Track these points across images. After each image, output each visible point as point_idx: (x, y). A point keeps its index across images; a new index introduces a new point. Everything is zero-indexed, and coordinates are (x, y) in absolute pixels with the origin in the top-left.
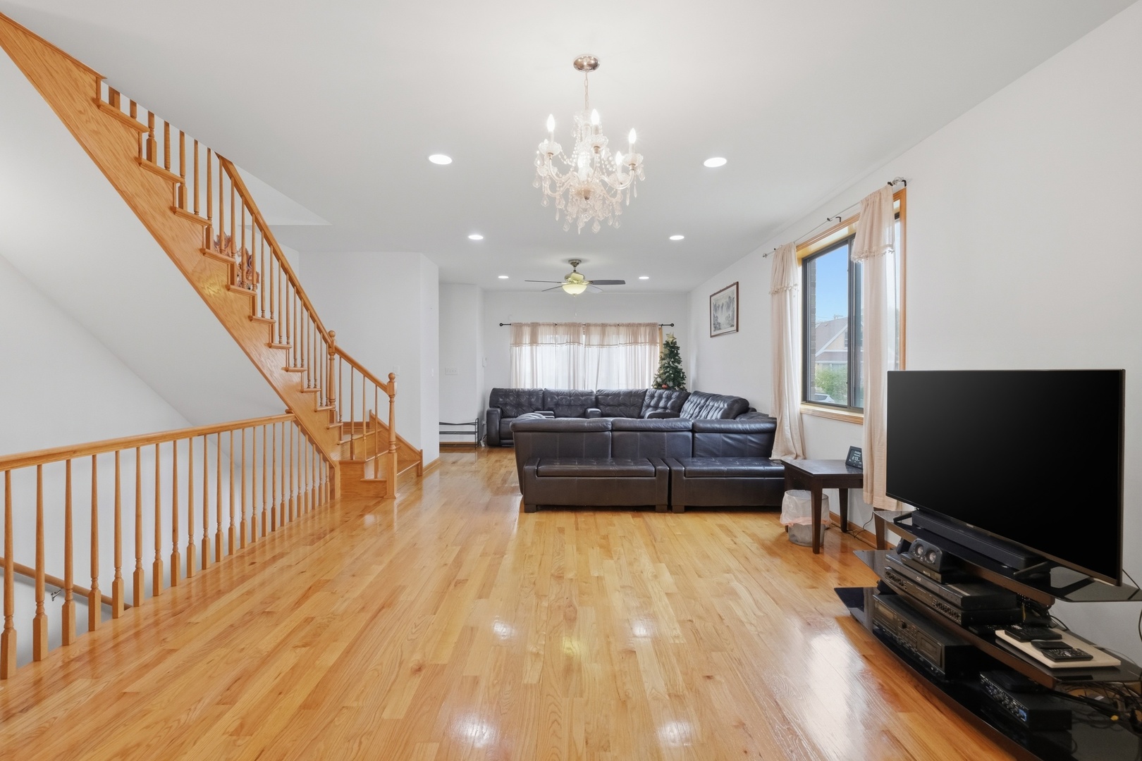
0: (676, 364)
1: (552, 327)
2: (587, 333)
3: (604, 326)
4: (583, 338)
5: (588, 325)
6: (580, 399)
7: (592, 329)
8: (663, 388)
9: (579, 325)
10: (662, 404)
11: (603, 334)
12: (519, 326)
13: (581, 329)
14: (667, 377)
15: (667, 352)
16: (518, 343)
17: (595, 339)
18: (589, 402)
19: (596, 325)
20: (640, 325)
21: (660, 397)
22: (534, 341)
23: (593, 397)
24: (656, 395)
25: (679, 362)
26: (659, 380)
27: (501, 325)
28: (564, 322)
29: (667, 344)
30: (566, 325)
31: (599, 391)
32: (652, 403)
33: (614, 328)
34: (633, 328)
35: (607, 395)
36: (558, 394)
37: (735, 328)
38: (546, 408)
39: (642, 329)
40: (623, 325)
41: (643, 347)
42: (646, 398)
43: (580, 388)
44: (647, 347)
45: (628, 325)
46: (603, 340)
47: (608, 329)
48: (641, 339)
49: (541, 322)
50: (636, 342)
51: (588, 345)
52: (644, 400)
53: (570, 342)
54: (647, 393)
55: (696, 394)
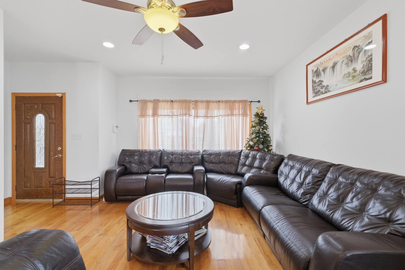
0: (265, 130)
1: (169, 103)
2: (196, 108)
3: (208, 102)
4: (193, 112)
5: (196, 102)
6: (189, 158)
7: (200, 105)
8: (255, 150)
9: (190, 101)
10: (256, 164)
11: (208, 108)
12: (144, 103)
13: (191, 104)
14: (258, 141)
15: (257, 120)
16: (143, 115)
17: (202, 112)
18: (197, 160)
19: (202, 102)
20: (235, 101)
21: (254, 158)
22: (155, 114)
23: (200, 156)
24: (250, 155)
25: (266, 128)
26: (251, 143)
27: (131, 101)
28: (178, 99)
29: (257, 115)
30: (179, 101)
31: (204, 151)
32: (247, 163)
33: (215, 104)
34: (230, 104)
35: (211, 154)
36: (172, 154)
38: (162, 165)
39: (237, 105)
40: (222, 102)
41: (237, 117)
42: (242, 157)
43: (191, 149)
44: (241, 118)
45: (227, 102)
46: (207, 113)
47: (211, 105)
48: (236, 112)
49: (161, 99)
50: (232, 115)
51: (197, 116)
52: (239, 159)
53: (183, 114)
54: (242, 153)
55: (291, 157)
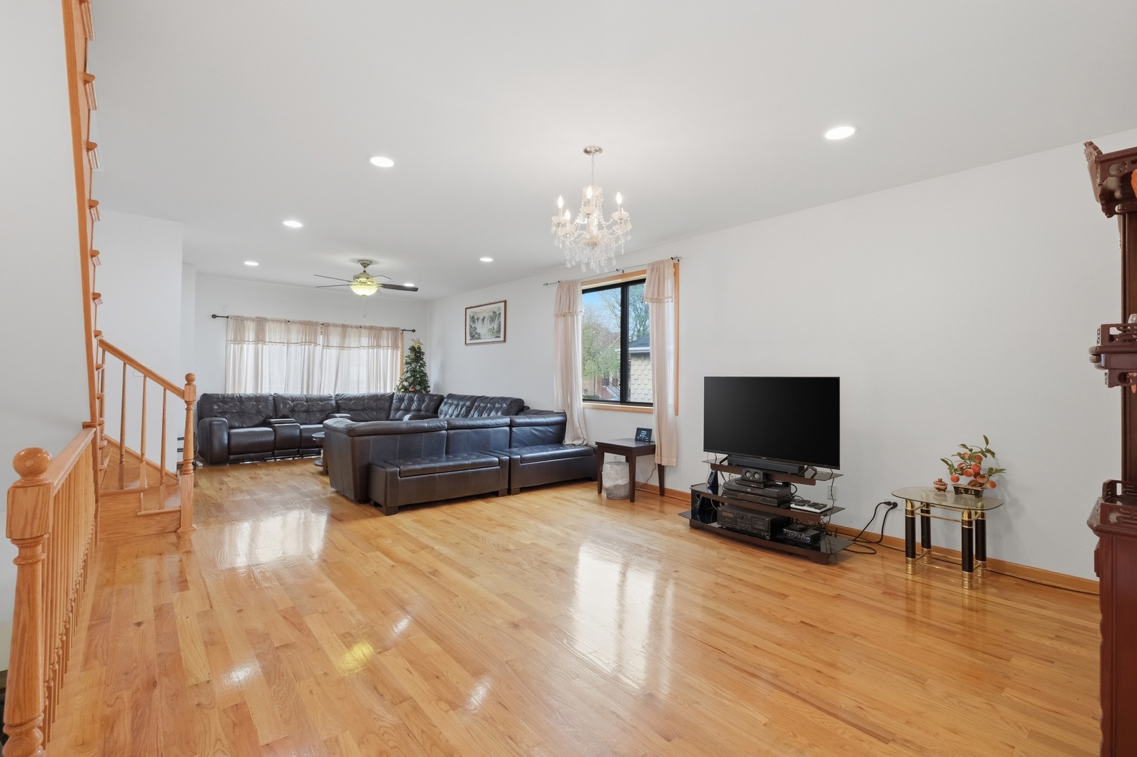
0: (422, 369)
1: (283, 324)
2: (326, 335)
3: (344, 327)
4: (320, 339)
5: (325, 326)
6: (319, 404)
7: (331, 329)
8: (410, 392)
9: (316, 324)
10: (414, 406)
11: (344, 336)
12: (240, 320)
13: (319, 328)
14: (414, 380)
15: (413, 356)
16: (239, 340)
17: (335, 339)
18: (330, 408)
19: (335, 325)
20: (382, 329)
21: (411, 400)
22: (260, 339)
23: (333, 402)
24: (406, 398)
25: (423, 365)
26: (406, 384)
27: (214, 316)
28: (297, 318)
29: (413, 349)
30: (301, 323)
31: (337, 395)
32: (402, 407)
33: (354, 330)
34: (375, 331)
35: (350, 399)
36: (293, 400)
37: (502, 339)
38: (280, 415)
39: (385, 333)
40: (365, 328)
41: (385, 351)
42: (394, 401)
43: (315, 393)
44: (390, 351)
45: (371, 328)
46: (344, 343)
47: (349, 330)
48: (384, 342)
49: (269, 317)
50: (378, 346)
51: (327, 346)
52: (392, 402)
53: (306, 342)
54: (395, 396)
55: (451, 396)
